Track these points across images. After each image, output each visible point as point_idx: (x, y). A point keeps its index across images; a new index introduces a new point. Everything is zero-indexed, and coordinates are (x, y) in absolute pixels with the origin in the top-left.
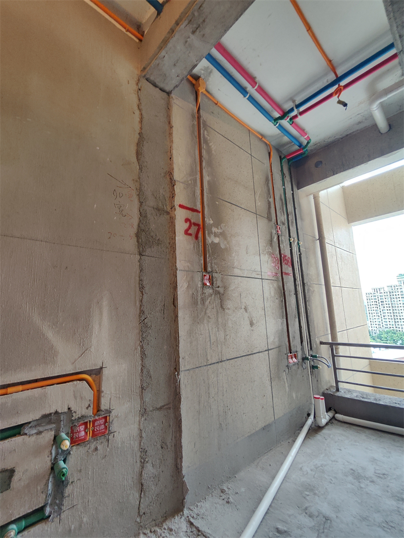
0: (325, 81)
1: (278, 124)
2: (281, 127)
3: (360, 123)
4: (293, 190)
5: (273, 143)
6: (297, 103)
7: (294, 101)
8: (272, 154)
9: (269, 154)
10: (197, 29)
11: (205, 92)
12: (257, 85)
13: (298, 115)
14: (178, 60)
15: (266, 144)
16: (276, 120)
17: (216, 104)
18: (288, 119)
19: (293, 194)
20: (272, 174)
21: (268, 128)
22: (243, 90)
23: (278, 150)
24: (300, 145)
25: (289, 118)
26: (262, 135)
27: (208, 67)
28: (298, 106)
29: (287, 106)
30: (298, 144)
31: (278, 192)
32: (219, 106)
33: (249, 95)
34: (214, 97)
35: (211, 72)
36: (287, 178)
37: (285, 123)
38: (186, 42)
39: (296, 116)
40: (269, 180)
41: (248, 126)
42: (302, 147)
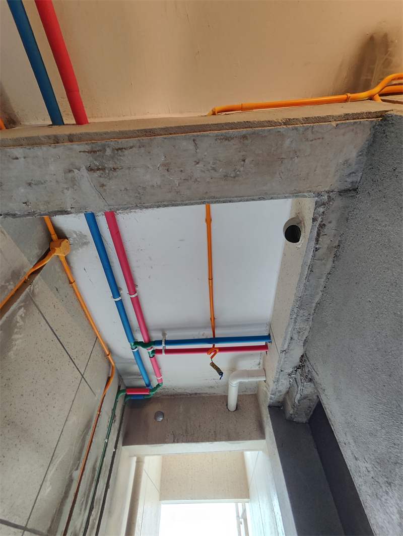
0: (202, 333)
1: (137, 349)
2: (138, 355)
3: (212, 387)
4: (116, 448)
5: (119, 366)
6: (168, 338)
7: (164, 334)
8: (112, 380)
9: (109, 379)
10: (98, 169)
11: (63, 260)
12: (136, 294)
13: (163, 351)
14: (39, 183)
15: (110, 363)
16: (137, 343)
17: (71, 283)
18: (150, 351)
19: (114, 453)
20: (99, 415)
21: (122, 346)
22: (116, 290)
23: (120, 378)
24: (149, 385)
25: (152, 349)
26: (110, 351)
27: (85, 236)
28: (168, 342)
29: (156, 336)
30: (147, 382)
31: (96, 452)
32: (72, 287)
33: (120, 298)
34: (72, 273)
35: (86, 243)
36: (116, 425)
37: (145, 352)
38: (70, 171)
39: (159, 351)
40: (90, 427)
41: (99, 332)
42: (150, 388)
